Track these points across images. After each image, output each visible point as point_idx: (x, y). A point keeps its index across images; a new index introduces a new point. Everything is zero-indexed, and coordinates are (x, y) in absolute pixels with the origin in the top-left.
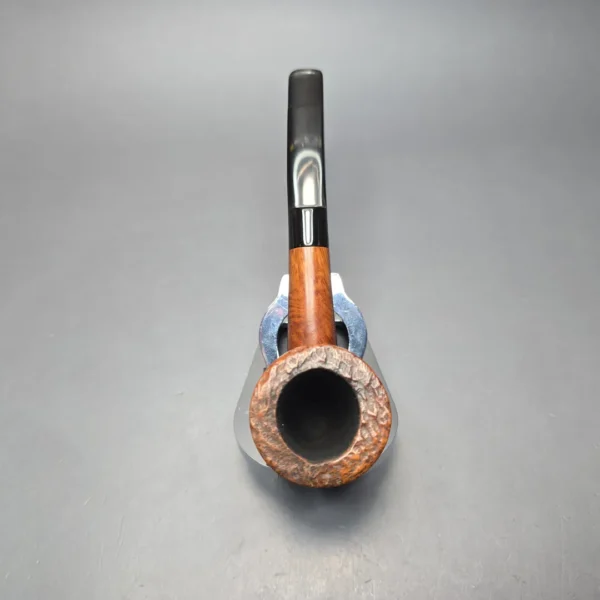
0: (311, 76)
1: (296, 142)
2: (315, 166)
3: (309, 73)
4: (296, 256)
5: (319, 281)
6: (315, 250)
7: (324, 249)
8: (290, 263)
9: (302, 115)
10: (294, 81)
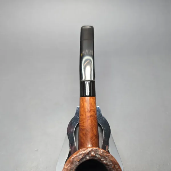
0: (89, 28)
1: (83, 52)
2: (90, 62)
3: (88, 27)
4: (83, 100)
5: (92, 111)
6: (90, 98)
7: (94, 97)
8: (80, 103)
9: (85, 43)
10: (83, 30)
